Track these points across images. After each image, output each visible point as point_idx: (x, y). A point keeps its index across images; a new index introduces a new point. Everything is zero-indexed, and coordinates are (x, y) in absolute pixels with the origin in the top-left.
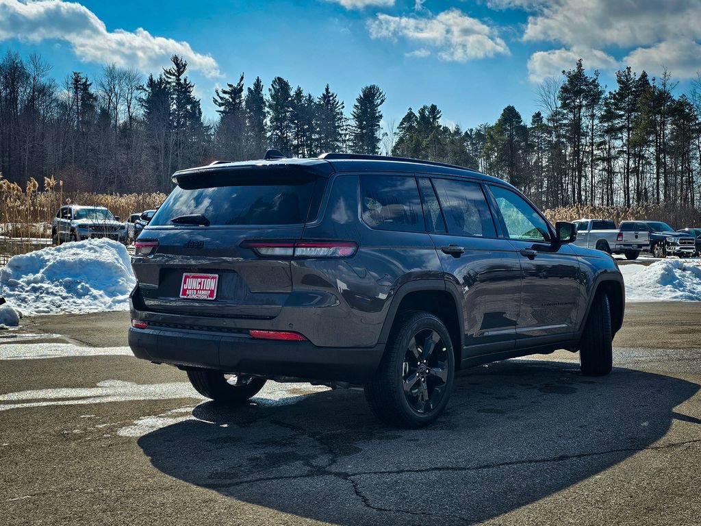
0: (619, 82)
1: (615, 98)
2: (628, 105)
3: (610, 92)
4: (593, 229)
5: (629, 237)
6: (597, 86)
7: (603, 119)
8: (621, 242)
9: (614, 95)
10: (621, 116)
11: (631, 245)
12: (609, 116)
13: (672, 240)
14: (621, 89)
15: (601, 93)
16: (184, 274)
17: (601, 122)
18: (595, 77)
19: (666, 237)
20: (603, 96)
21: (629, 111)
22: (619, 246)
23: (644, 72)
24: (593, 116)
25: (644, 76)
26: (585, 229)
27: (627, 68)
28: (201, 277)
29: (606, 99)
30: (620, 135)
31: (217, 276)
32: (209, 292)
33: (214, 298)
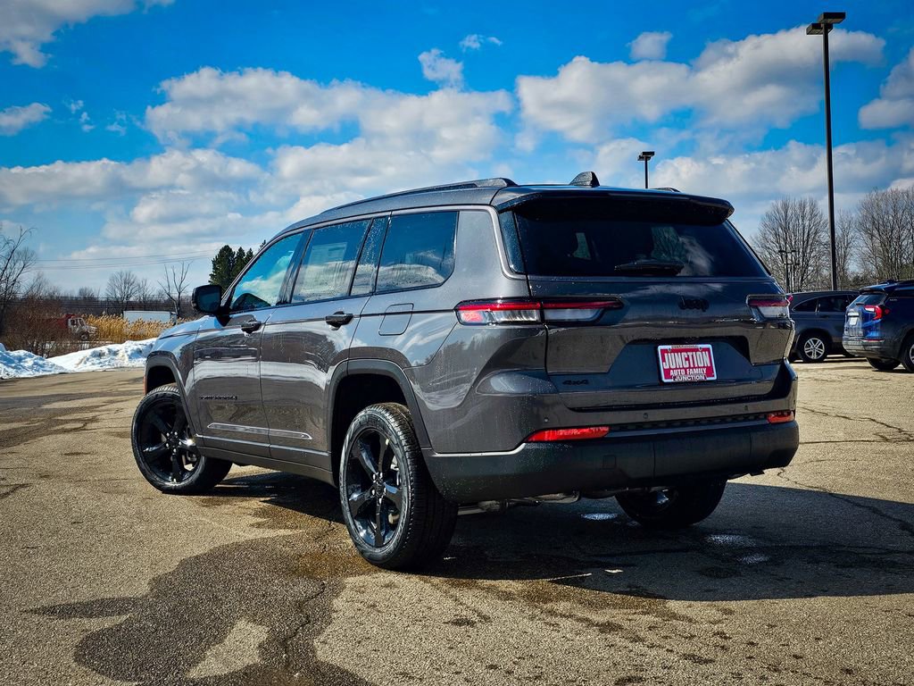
16: (660, 348)
28: (686, 351)
31: (709, 346)
32: (705, 370)
33: (715, 378)
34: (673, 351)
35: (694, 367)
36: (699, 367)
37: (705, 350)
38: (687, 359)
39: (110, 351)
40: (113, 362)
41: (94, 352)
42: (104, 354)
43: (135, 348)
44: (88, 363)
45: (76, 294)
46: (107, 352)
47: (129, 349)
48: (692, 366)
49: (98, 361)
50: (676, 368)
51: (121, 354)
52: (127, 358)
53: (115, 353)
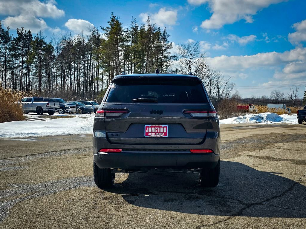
0: (18, 33)
1: (16, 41)
2: (22, 45)
3: (14, 38)
4: (34, 101)
5: (52, 105)
6: (8, 34)
7: (10, 50)
8: (48, 107)
9: (16, 39)
10: (19, 49)
11: (52, 109)
12: (14, 49)
13: (67, 106)
14: (19, 37)
15: (10, 37)
16: (145, 126)
17: (9, 51)
18: (7, 30)
19: (65, 105)
20: (11, 39)
21: (23, 47)
22: (47, 109)
23: (29, 30)
24: (6, 48)
25: (29, 32)
26: (31, 101)
27: (22, 28)
28: (157, 127)
29: (12, 41)
30: (18, 58)
31: (167, 126)
32: (163, 134)
33: (167, 136)
34: (151, 127)
35: (159, 132)
36: (161, 132)
37: (165, 127)
38: (157, 130)
39: (243, 117)
40: (244, 121)
41: (238, 118)
42: (241, 118)
43: (252, 116)
44: (236, 121)
45: (261, 98)
46: (243, 118)
47: (250, 117)
48: (158, 132)
49: (239, 121)
50: (151, 132)
51: (247, 118)
52: (249, 120)
53: (245, 118)
